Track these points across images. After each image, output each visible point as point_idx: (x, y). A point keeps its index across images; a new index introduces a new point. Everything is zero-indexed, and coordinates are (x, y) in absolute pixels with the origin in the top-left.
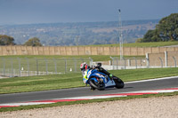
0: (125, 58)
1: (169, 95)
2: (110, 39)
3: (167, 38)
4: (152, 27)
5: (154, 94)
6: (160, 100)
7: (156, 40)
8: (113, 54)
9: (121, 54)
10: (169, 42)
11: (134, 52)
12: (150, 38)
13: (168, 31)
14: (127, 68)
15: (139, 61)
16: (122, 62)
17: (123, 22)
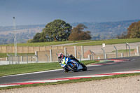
0: (19, 55)
1: (54, 84)
2: (6, 40)
3: (52, 39)
4: (40, 31)
5: (42, 84)
6: (46, 88)
7: (43, 41)
8: (9, 52)
9: (15, 52)
10: (53, 42)
11: (26, 50)
12: (38, 39)
13: (52, 34)
14: (20, 63)
15: (29, 57)
16: (16, 58)
17: (17, 27)
